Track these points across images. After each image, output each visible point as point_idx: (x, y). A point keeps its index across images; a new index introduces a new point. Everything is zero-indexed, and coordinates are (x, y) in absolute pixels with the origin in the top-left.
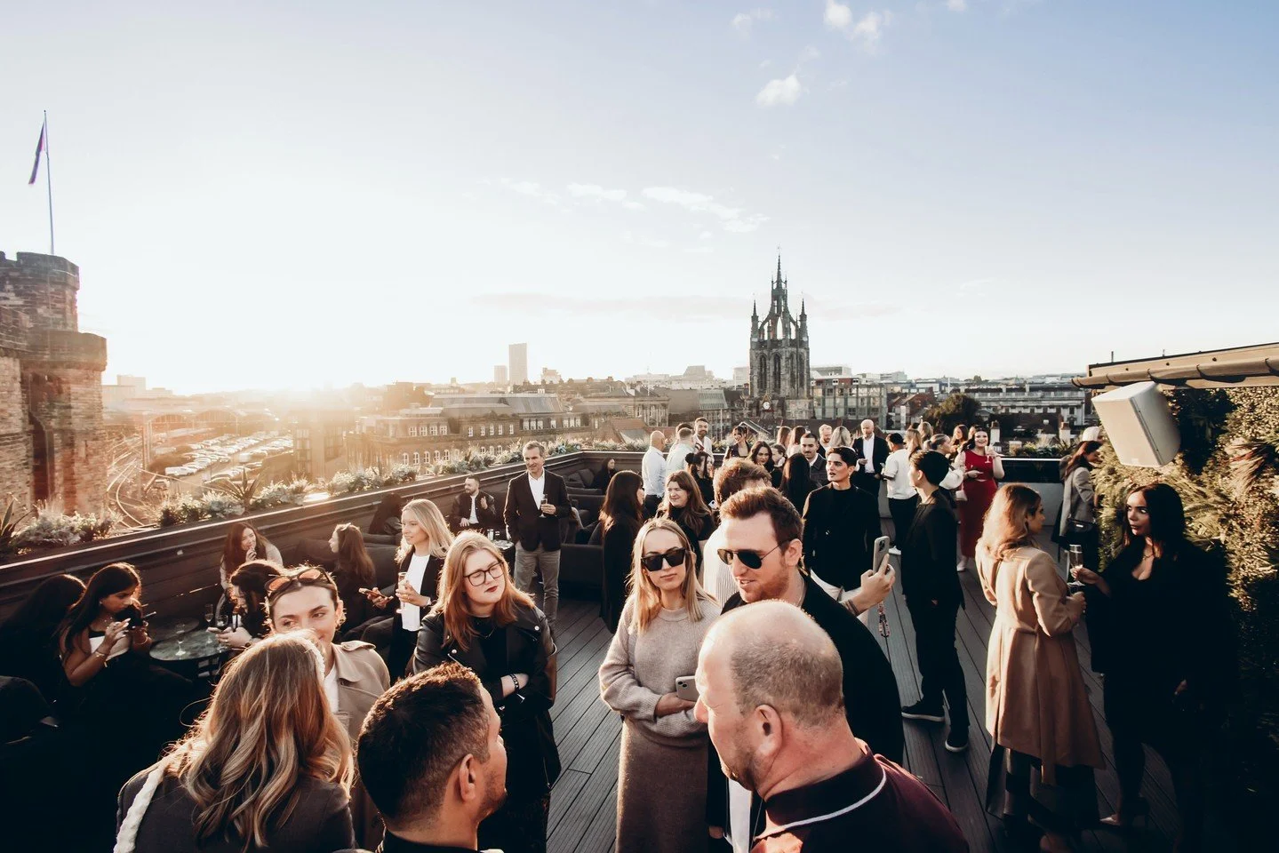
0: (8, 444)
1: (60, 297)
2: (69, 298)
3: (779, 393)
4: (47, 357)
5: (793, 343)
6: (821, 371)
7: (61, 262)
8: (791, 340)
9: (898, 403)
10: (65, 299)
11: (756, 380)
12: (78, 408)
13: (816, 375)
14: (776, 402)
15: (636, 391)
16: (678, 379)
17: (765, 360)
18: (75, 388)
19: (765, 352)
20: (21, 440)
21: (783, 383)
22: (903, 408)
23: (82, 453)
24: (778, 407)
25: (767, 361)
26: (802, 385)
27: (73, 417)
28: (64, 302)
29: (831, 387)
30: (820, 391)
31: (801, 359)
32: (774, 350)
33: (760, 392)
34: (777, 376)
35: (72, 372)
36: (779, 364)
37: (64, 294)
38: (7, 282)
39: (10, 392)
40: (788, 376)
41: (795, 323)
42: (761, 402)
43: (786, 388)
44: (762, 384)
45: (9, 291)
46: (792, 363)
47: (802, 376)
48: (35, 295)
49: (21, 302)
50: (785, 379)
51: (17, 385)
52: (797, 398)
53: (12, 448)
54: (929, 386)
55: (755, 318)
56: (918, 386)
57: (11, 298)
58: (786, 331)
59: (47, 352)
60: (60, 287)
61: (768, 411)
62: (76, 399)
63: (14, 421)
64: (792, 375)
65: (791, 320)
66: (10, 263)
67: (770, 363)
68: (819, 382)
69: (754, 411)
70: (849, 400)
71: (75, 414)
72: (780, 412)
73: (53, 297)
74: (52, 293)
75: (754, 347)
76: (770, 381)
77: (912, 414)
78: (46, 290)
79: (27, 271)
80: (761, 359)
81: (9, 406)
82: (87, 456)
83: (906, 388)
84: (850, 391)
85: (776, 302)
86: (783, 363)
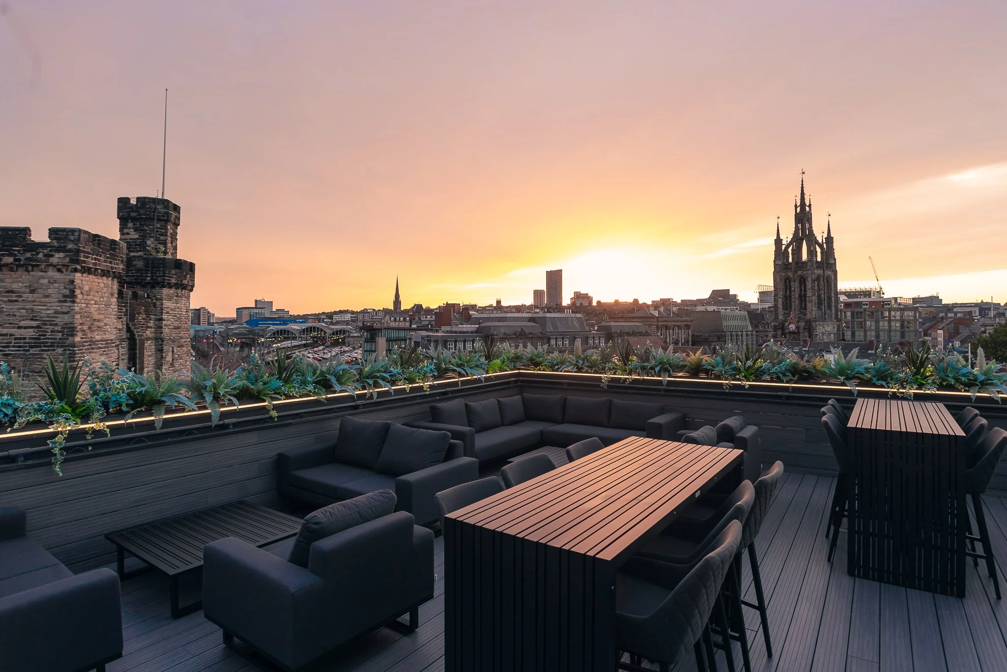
0: (102, 348)
1: (163, 231)
2: (170, 231)
3: (805, 315)
4: (148, 278)
5: (819, 265)
6: (849, 294)
7: (165, 203)
8: (817, 262)
9: (933, 327)
10: (166, 232)
11: (780, 301)
12: (168, 320)
13: (843, 298)
14: (802, 324)
15: (660, 312)
16: (701, 302)
17: (790, 282)
18: (167, 304)
19: (791, 275)
20: (113, 345)
21: (809, 305)
22: (940, 332)
23: (169, 358)
24: (804, 329)
25: (792, 284)
26: (830, 307)
27: (164, 327)
28: (166, 235)
29: (862, 310)
30: (849, 314)
31: (828, 282)
32: (799, 273)
33: (785, 314)
34: (803, 298)
35: (165, 291)
36: (805, 286)
37: (166, 229)
38: (130, 221)
39: (108, 305)
40: (815, 298)
41: (821, 246)
42: (787, 324)
43: (812, 310)
44: (787, 306)
45: (130, 228)
46: (818, 286)
47: (829, 298)
48: (146, 230)
49: (137, 236)
50: (811, 301)
51: (114, 300)
52: (824, 320)
53: (104, 351)
54: (968, 309)
55: (778, 242)
56: (955, 310)
57: (131, 233)
58: (812, 253)
59: (149, 275)
60: (163, 223)
61: (793, 333)
62: (167, 313)
63: (109, 330)
64: (819, 296)
65: (817, 242)
66: (132, 206)
67: (795, 286)
68: (847, 305)
69: (779, 332)
70: (881, 323)
71: (165, 325)
72: (807, 334)
73: (158, 231)
74: (157, 228)
75: (778, 269)
76: (795, 303)
77: (949, 338)
78: (154, 226)
79: (142, 211)
80: (785, 281)
81: (105, 318)
82: (173, 360)
83: (942, 312)
84: (882, 314)
85: (800, 225)
86: (809, 285)
